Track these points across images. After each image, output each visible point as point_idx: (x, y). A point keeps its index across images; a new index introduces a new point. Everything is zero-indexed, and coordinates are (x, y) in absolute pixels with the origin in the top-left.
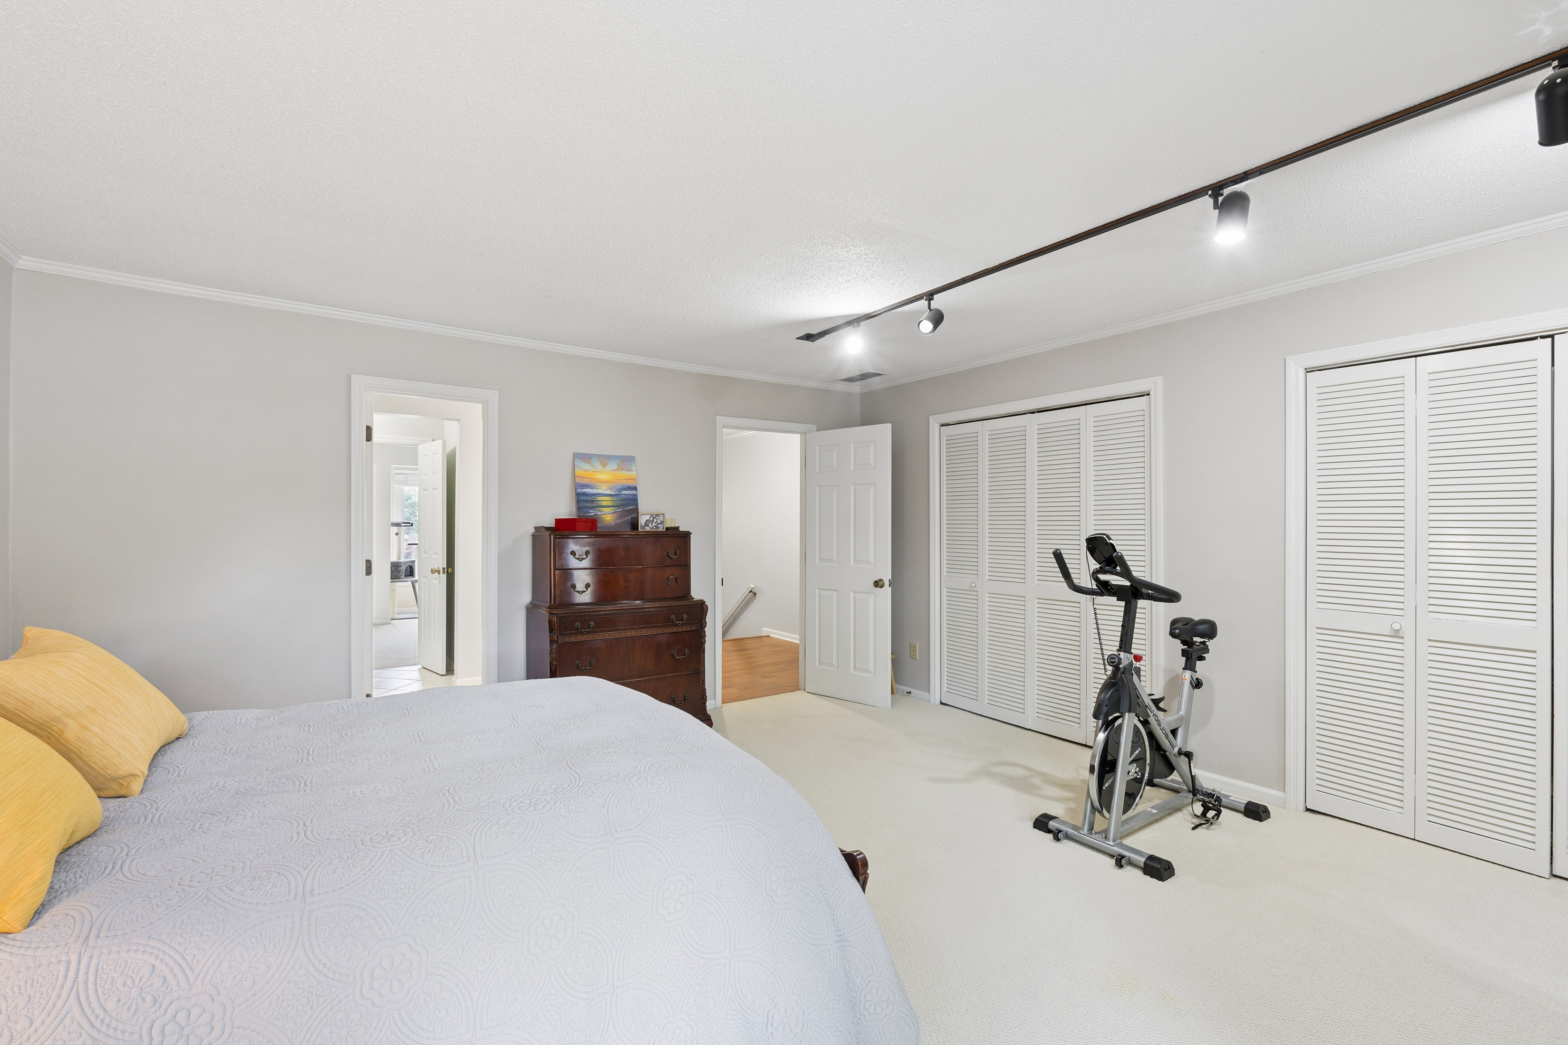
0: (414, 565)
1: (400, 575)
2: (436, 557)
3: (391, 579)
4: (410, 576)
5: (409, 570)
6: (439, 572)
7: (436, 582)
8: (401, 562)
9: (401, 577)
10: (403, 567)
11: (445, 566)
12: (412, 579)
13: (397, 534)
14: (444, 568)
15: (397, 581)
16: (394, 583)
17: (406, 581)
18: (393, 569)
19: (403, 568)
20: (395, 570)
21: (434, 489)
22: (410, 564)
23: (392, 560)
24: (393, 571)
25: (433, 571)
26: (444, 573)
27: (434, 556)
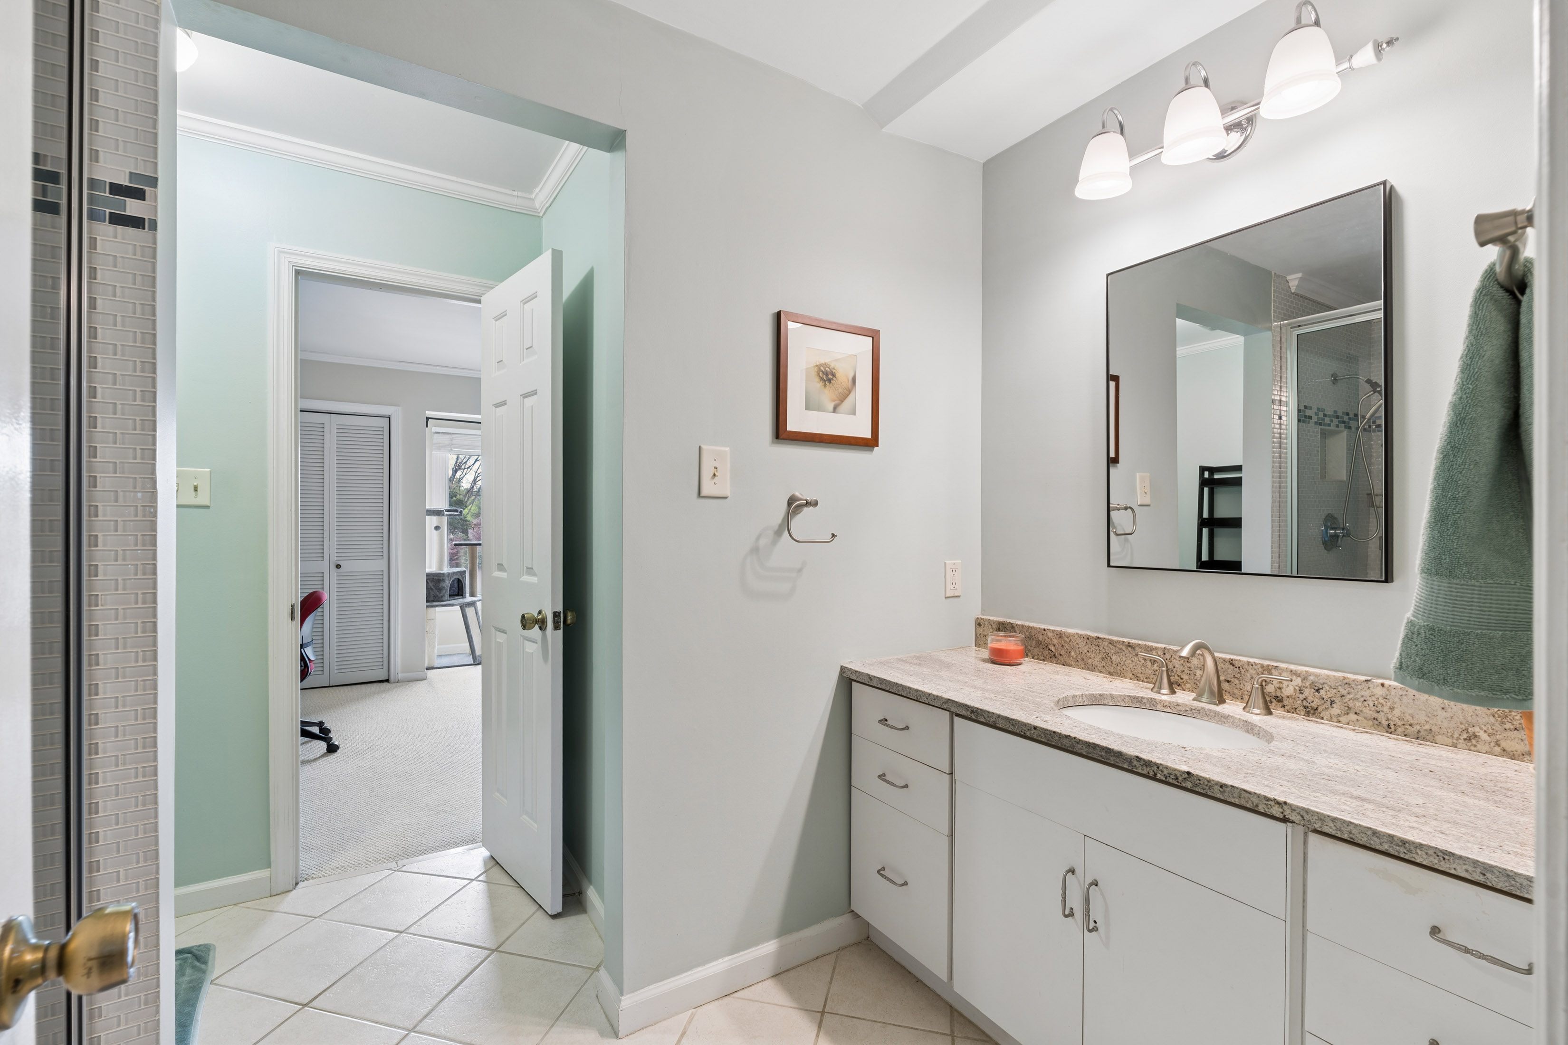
0: (464, 578)
1: (441, 595)
2: (534, 580)
3: (427, 601)
4: (458, 595)
5: (456, 585)
6: (541, 623)
7: (532, 648)
8: (443, 574)
9: (443, 599)
10: (447, 581)
11: (560, 608)
12: (461, 601)
13: (437, 528)
14: (556, 615)
15: (437, 606)
16: (433, 609)
17: (452, 605)
18: (431, 584)
19: (447, 584)
20: (434, 586)
21: (526, 396)
22: (457, 577)
23: (428, 570)
24: (432, 589)
25: (526, 622)
26: (556, 627)
27: (526, 578)
